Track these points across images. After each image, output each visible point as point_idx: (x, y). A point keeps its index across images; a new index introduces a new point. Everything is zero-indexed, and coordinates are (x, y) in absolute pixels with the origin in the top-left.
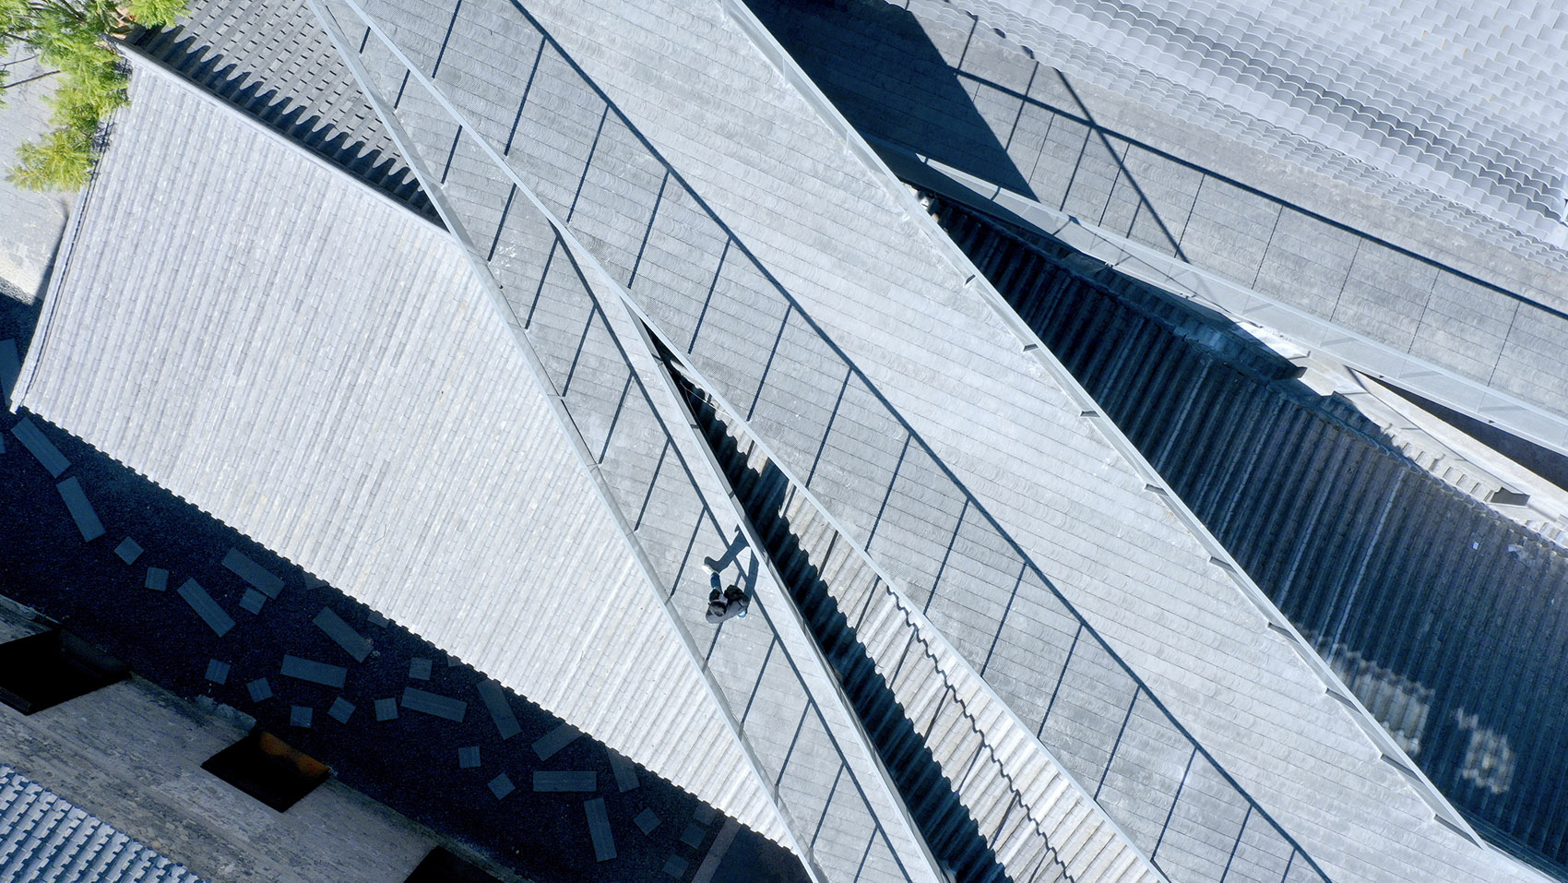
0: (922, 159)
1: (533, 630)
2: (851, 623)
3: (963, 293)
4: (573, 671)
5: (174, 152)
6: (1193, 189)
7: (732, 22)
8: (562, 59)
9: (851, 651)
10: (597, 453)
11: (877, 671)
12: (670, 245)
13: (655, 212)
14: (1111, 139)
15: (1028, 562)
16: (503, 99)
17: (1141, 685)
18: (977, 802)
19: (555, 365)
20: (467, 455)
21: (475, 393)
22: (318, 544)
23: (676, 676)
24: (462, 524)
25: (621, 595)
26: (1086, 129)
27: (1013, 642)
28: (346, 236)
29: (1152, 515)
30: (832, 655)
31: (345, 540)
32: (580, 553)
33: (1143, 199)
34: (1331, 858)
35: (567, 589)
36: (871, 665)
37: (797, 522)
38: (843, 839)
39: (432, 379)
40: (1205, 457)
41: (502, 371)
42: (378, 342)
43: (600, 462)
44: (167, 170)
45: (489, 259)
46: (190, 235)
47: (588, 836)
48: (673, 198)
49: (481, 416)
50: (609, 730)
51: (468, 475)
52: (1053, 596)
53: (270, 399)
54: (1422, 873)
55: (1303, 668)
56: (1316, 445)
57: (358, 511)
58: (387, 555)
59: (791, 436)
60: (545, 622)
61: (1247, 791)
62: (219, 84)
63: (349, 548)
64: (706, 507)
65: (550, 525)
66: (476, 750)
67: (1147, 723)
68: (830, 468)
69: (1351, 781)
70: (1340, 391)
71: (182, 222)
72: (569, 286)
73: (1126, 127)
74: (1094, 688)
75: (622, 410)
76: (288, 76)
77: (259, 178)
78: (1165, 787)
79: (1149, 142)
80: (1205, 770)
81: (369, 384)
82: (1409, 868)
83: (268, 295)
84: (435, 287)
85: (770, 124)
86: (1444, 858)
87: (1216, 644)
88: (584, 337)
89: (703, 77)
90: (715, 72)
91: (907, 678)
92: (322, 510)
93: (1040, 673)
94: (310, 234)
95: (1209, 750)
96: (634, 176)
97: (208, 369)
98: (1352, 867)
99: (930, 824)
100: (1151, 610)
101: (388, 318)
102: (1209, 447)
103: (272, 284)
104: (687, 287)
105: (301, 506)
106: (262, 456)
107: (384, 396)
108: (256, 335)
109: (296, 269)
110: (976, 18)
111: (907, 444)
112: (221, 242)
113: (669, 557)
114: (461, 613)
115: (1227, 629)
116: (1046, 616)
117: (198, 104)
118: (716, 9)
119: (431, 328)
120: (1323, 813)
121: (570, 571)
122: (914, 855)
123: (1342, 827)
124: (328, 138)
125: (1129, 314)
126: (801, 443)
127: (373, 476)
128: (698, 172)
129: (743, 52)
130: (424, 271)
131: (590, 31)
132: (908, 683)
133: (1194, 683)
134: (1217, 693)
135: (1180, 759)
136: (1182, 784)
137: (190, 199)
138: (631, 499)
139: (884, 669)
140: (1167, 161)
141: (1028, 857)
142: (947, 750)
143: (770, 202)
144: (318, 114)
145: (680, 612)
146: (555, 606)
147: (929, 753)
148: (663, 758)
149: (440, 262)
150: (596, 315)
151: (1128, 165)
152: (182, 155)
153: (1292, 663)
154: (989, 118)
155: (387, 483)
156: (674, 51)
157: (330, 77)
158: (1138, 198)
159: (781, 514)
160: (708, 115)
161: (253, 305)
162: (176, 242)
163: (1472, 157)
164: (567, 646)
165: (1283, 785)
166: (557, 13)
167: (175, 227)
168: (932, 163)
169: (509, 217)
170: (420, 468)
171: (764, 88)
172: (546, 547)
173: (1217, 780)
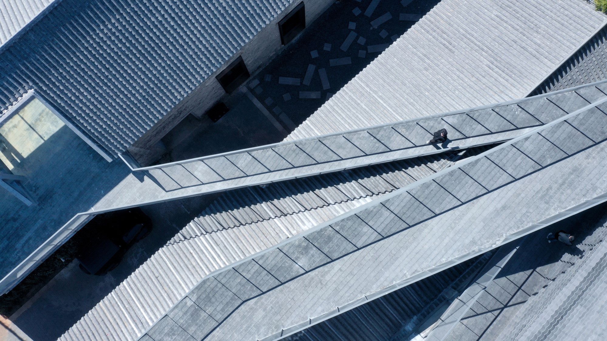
0: (517, 248)
1: (385, 81)
2: (360, 180)
3: (475, 245)
4: (366, 89)
5: (576, 19)
6: (476, 331)
7: (583, 202)
8: (588, 146)
9: (350, 177)
10: (445, 118)
11: (341, 184)
12: (519, 160)
13: (531, 159)
14: (499, 311)
15: (384, 238)
16: (581, 124)
17: (333, 261)
18: (286, 202)
19: (477, 114)
20: (449, 78)
21: (470, 87)
22: (432, 23)
24: (426, 69)
25: (388, 112)
26: (505, 304)
27: (360, 225)
28: (534, 63)
29: (385, 282)
30: (350, 171)
31: (431, 32)
32: (406, 103)
33: (478, 315)
34: (256, 303)
35: (395, 95)
36: (344, 182)
37: (399, 174)
38: (294, 155)
39: (478, 75)
40: (374, 311)
41: (475, 97)
42: (495, 62)
44: (571, 15)
45: (518, 105)
46: (547, 15)
47: (289, 77)
48: (534, 166)
49: (462, 87)
50: (343, 94)
51: (443, 76)
52: (370, 242)
53: (485, 23)
54: (241, 330)
55: (320, 314)
57: (439, 38)
58: (422, 43)
59: (447, 178)
60: (385, 85)
62: (595, 40)
63: (428, 32)
64: (416, 146)
65: (419, 96)
66: (329, 49)
67: (319, 258)
68: (434, 187)
69: (278, 317)
71: (552, 14)
72: (501, 127)
73: (501, 317)
74: (337, 246)
75: (456, 130)
76: (590, 62)
77: (561, 43)
78: (297, 258)
79: (495, 323)
80: (298, 272)
81: (482, 55)
82: (244, 326)
83: (521, 33)
84: (509, 85)
85: (547, 203)
86: (244, 339)
87: (337, 289)
88: (483, 126)
89: (568, 187)
90: (569, 191)
91: (336, 192)
92: (443, 27)
93: (347, 230)
94: (538, 52)
95: (304, 275)
96: (544, 156)
97: (501, 7)
98: (251, 309)
100: (355, 272)
101: (502, 67)
102: (377, 314)
103: (524, 36)
104: (504, 161)
105: (446, 22)
106: (466, 14)
107: (477, 58)
108: (508, 25)
109: (527, 45)
110: (554, 280)
111: (433, 212)
112: (542, 24)
113: (404, 130)
114: (396, 60)
115: (341, 294)
116: (364, 238)
117: (590, 32)
118: (588, 198)
119: (496, 80)
120: (271, 305)
121: (401, 98)
122: (281, 176)
123: (265, 310)
124: (568, 68)
125: (427, 303)
126: (444, 180)
127: (450, 47)
128: (539, 176)
129: (572, 202)
130: (516, 84)
131: (594, 158)
132: (334, 192)
133: (328, 278)
134: (322, 284)
135: (305, 265)
136: (297, 263)
137: (559, 19)
138: (426, 124)
139: (341, 186)
140: (487, 327)
141: (262, 212)
142: (307, 197)
143: (523, 195)
144: (576, 67)
145: (385, 128)
146: (391, 90)
147: (308, 192)
148: (328, 108)
149: (518, 89)
150: (489, 132)
151: (489, 314)
152: (574, 21)
153: (323, 311)
154: (517, 275)
155: (447, 50)
156: (579, 181)
157: (585, 75)
158: (478, 313)
159: (403, 169)
160: (556, 185)
161: (518, 27)
162: (546, 10)
164: (376, 89)
165: (285, 295)
166: (602, 149)
167: (551, 11)
168: (515, 250)
169: (529, 115)
170: (449, 62)
171: (559, 205)
172: (411, 93)
173: (294, 274)
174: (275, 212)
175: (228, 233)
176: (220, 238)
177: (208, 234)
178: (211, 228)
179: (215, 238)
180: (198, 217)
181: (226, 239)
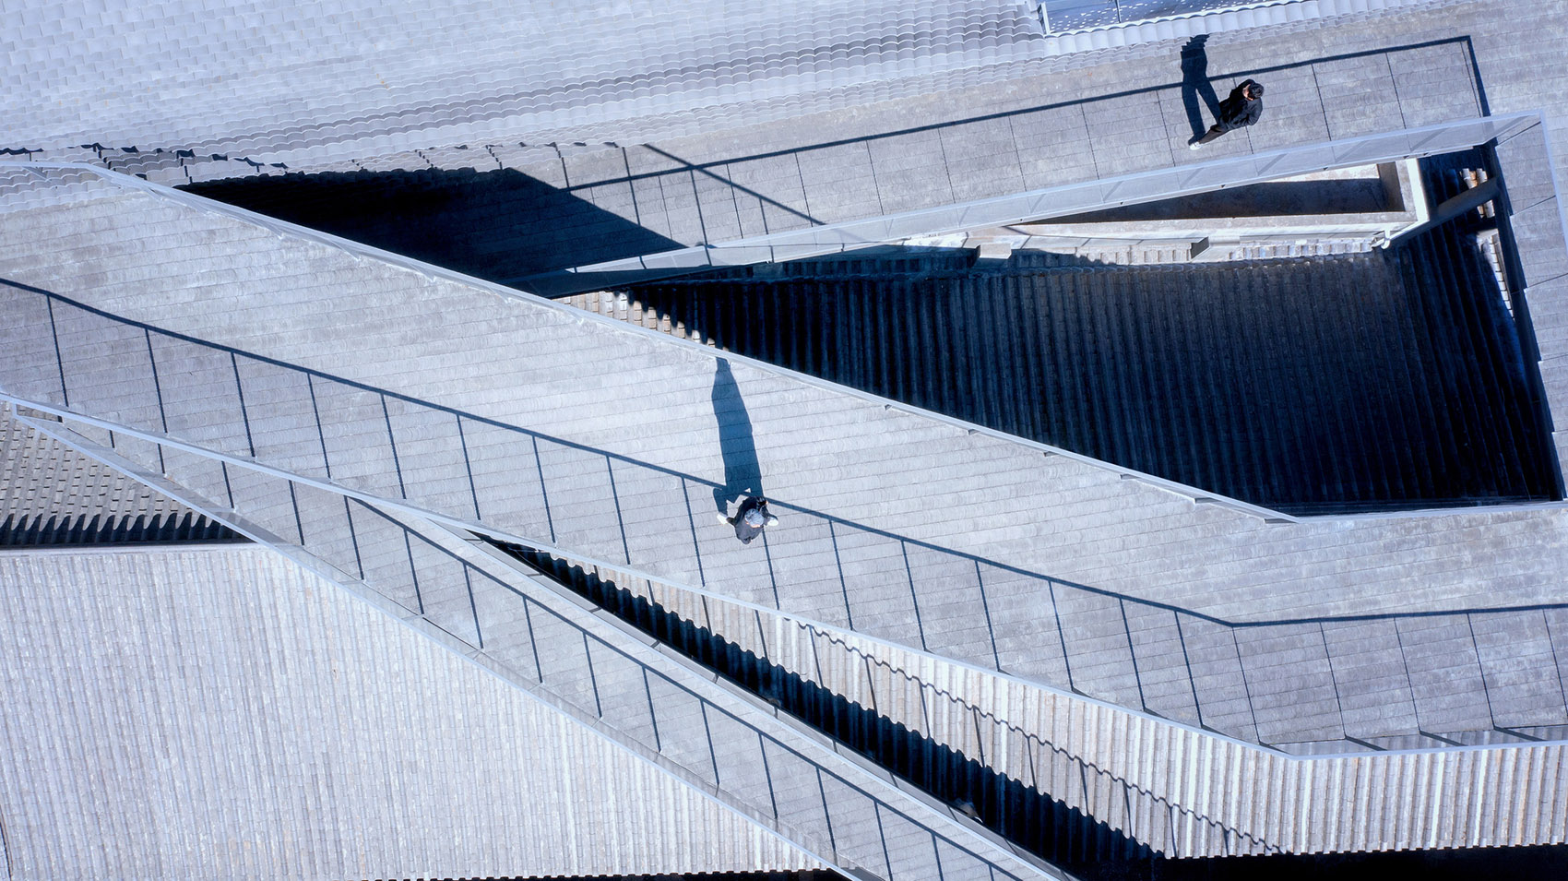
0: (572, 270)
1: (522, 816)
2: (759, 655)
3: (658, 350)
4: (573, 830)
5: (17, 611)
6: (794, 169)
7: (366, 259)
8: (255, 361)
9: (774, 677)
10: (476, 642)
11: (804, 679)
12: (418, 448)
13: (390, 431)
14: (712, 169)
15: (831, 519)
16: (228, 416)
17: (977, 559)
18: (950, 735)
19: (402, 594)
20: (383, 708)
21: (359, 655)
22: (311, 854)
23: (654, 783)
24: (413, 767)
25: (571, 744)
26: (688, 173)
27: (859, 586)
28: (187, 594)
29: (904, 427)
30: (761, 690)
31: (330, 838)
32: (518, 732)
33: (761, 198)
34: (1208, 602)
35: (526, 768)
36: (796, 677)
38: (856, 829)
39: (320, 665)
41: (369, 626)
42: (262, 662)
43: (482, 647)
44: (20, 629)
45: (303, 544)
46: (66, 668)
48: (398, 412)
49: (375, 670)
51: (394, 724)
52: (868, 534)
53: (204, 761)
54: (1284, 571)
55: (1092, 471)
56: (1033, 297)
57: (326, 808)
58: (371, 829)
59: (594, 535)
60: (527, 804)
61: (1110, 591)
62: (21, 537)
63: (338, 842)
64: (585, 632)
65: (481, 724)
67: (1001, 585)
68: (638, 541)
69: (1185, 534)
70: (1017, 247)
71: (54, 663)
72: (376, 527)
73: (718, 155)
74: (942, 584)
75: (475, 597)
76: (72, 500)
77: (94, 590)
78: (1045, 626)
79: (741, 155)
80: (1068, 594)
81: (274, 700)
82: (1270, 572)
83: (154, 678)
84: (278, 593)
85: (439, 315)
86: (1293, 548)
87: (1014, 494)
88: (411, 559)
89: (367, 311)
90: (374, 302)
91: (830, 669)
92: (298, 825)
93: (895, 598)
94: (158, 610)
95: (1061, 577)
96: (359, 413)
97: (142, 766)
98: (1228, 599)
99: (926, 777)
100: (949, 499)
101: (257, 639)
103: (152, 667)
104: (448, 471)
105: (280, 831)
106: (225, 810)
107: (291, 703)
108: (164, 716)
109: (164, 644)
110: (554, 145)
111: (684, 487)
112: (93, 660)
113: (581, 688)
114: (456, 839)
115: (1015, 478)
116: (872, 553)
117: (14, 562)
119: (295, 625)
120: (1179, 571)
121: (520, 751)
123: (1201, 573)
124: (129, 527)
126: (605, 535)
127: (321, 772)
128: (405, 382)
129: (386, 275)
130: (262, 585)
131: (264, 329)
132: (834, 674)
133: (1016, 533)
134: (1039, 530)
135: (1043, 598)
136: (1057, 616)
137: (50, 641)
138: (523, 662)
139: (808, 675)
140: (765, 160)
141: (1018, 753)
142: (897, 709)
143: (472, 371)
144: (111, 514)
145: (615, 727)
146: (526, 786)
147: (886, 719)
148: (687, 858)
149: (270, 570)
150: (410, 536)
151: (736, 180)
152: (25, 610)
153: (1081, 472)
154: (614, 209)
155: (335, 770)
156: (335, 305)
157: (106, 481)
158: (757, 200)
159: (650, 603)
160: (388, 336)
161: (147, 694)
162: (59, 681)
163: (949, 32)
164: (555, 813)
165: (1134, 570)
166: (231, 331)
167: (51, 670)
168: (581, 269)
169: (298, 503)
170: (354, 742)
171: (418, 291)
172: (489, 743)
173: (1082, 596)
174: (990, 733)
175: (1126, 771)
176: (1154, 773)
177: (1171, 805)
178: (1152, 810)
179: (1163, 781)
180: (1161, 855)
181: (1140, 762)
